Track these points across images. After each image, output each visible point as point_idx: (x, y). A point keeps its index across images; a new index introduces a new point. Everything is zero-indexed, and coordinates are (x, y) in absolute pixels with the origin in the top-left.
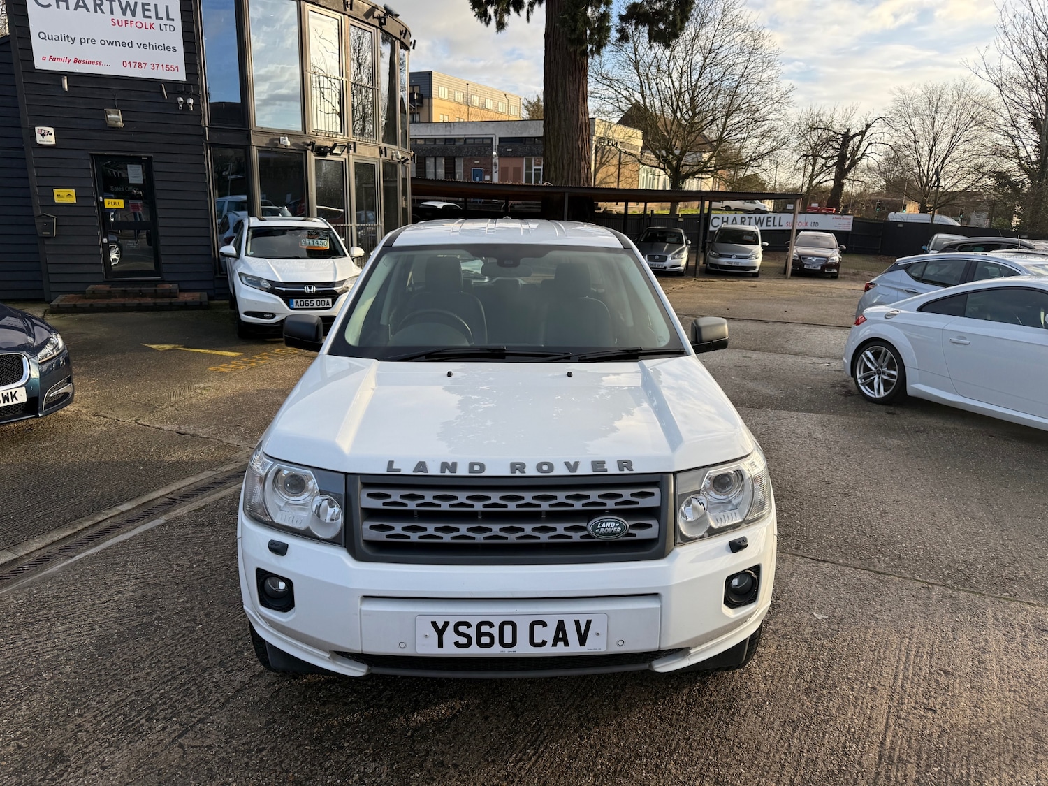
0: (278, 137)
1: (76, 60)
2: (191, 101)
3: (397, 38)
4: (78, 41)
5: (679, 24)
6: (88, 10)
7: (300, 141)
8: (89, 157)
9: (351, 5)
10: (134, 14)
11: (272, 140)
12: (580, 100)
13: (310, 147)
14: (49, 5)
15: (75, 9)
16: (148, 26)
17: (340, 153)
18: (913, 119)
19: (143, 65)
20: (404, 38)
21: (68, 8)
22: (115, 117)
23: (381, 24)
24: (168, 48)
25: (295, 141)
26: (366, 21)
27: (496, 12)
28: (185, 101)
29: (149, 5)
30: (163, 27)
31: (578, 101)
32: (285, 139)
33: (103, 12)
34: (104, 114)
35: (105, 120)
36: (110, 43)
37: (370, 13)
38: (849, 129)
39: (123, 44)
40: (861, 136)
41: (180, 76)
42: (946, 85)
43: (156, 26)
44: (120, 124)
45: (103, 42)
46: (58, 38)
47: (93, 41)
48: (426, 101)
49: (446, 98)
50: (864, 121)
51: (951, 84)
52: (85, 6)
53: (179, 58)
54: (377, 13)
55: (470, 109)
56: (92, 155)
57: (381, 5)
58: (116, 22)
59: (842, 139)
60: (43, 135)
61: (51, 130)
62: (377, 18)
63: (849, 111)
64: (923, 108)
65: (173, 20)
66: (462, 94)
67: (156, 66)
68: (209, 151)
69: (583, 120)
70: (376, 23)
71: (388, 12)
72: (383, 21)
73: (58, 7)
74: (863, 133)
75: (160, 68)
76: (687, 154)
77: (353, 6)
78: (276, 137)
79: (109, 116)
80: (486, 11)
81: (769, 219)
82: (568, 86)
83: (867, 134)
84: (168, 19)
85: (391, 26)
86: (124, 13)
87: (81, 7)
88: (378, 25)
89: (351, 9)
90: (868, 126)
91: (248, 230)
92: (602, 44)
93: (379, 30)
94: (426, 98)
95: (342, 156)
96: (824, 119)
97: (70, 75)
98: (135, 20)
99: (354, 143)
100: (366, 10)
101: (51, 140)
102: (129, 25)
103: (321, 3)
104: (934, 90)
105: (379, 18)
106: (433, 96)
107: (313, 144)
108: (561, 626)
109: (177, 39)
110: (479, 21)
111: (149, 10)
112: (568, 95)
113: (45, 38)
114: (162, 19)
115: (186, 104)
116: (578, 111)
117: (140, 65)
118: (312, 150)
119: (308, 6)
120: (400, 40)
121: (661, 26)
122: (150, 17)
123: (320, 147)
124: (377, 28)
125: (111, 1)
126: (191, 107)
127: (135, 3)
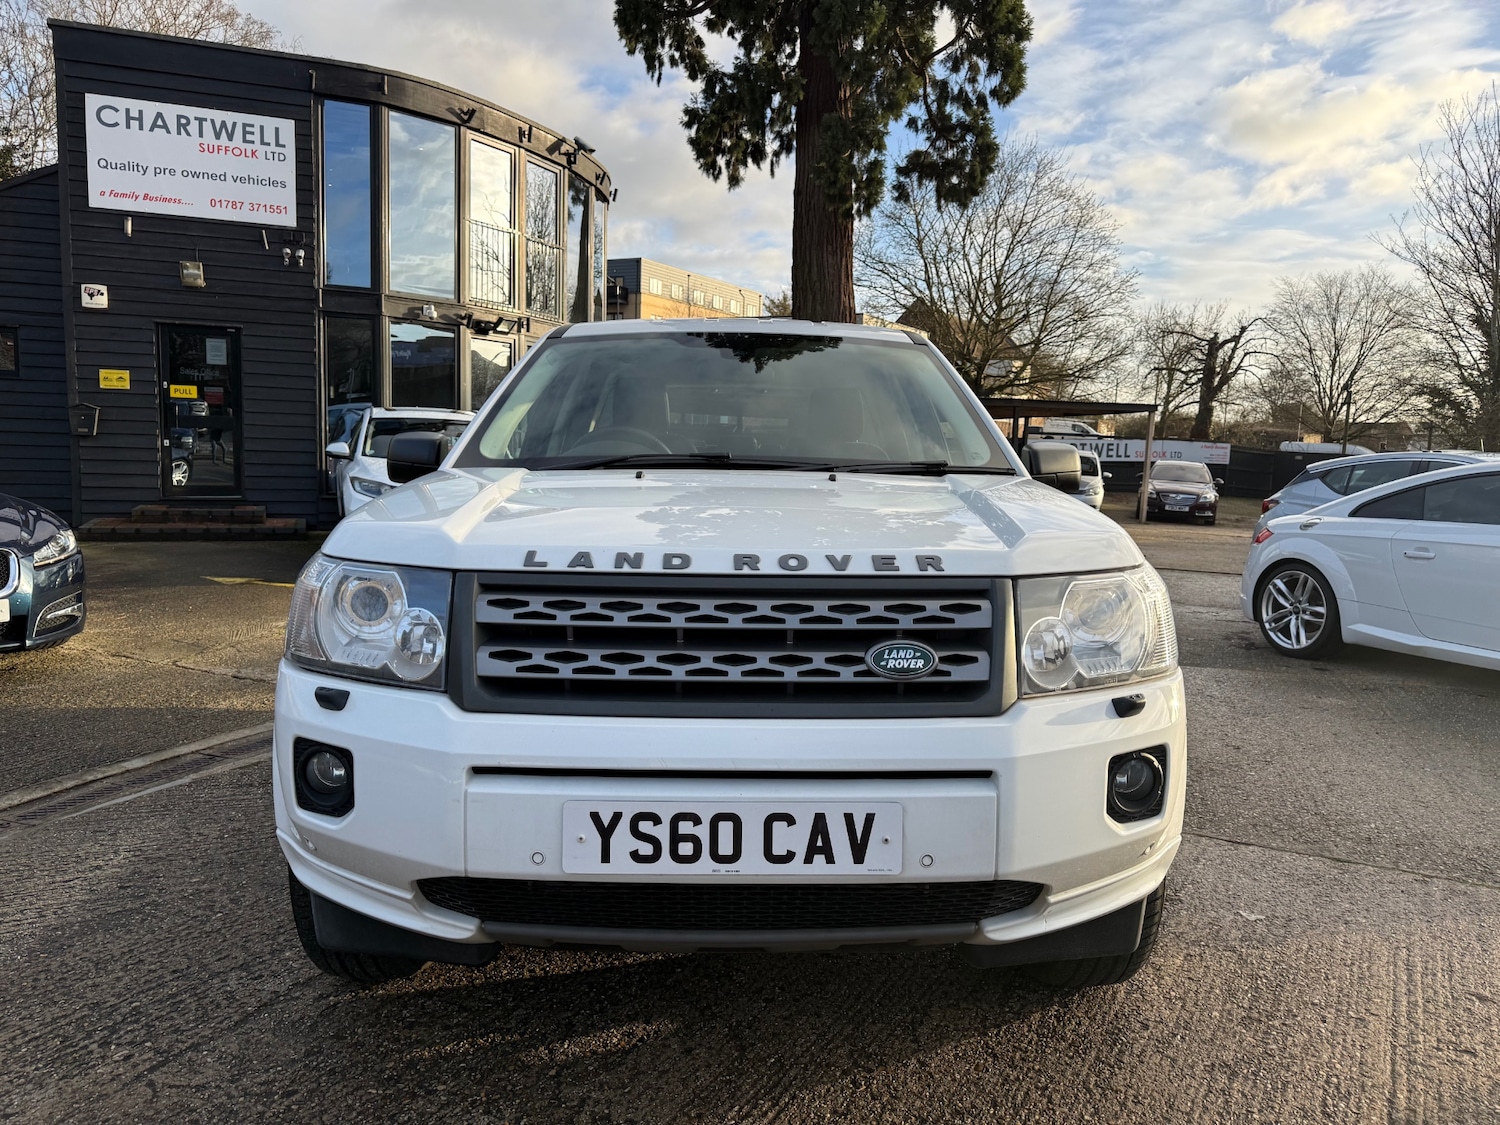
0: (420, 306)
1: (146, 197)
2: (302, 253)
3: (591, 184)
4: (151, 171)
5: (979, 177)
6: (168, 132)
7: (451, 313)
8: (153, 327)
9: (530, 135)
10: (230, 137)
11: (411, 310)
12: (843, 277)
13: (465, 322)
14: (116, 124)
15: (152, 130)
16: (249, 153)
17: (507, 330)
18: (1305, 320)
19: (239, 205)
20: (601, 184)
21: (141, 128)
22: (194, 273)
23: (570, 162)
24: (274, 183)
25: (444, 311)
26: (549, 157)
27: (728, 164)
28: (293, 253)
29: (252, 126)
30: (270, 156)
31: (840, 279)
32: (430, 309)
33: (188, 134)
34: (178, 268)
35: (178, 276)
36: (195, 175)
37: (554, 148)
38: (1216, 334)
39: (213, 177)
40: (1234, 343)
41: (290, 220)
42: (1348, 274)
43: (260, 153)
44: (201, 282)
45: (185, 174)
46: (123, 167)
47: (172, 172)
48: (632, 297)
49: (660, 293)
50: (1236, 322)
51: (1355, 275)
52: (165, 126)
53: (288, 197)
54: (564, 148)
55: (692, 308)
56: (157, 324)
57: (570, 138)
58: (206, 147)
59: (1207, 347)
60: (91, 295)
61: (104, 289)
62: (564, 154)
63: (1215, 310)
64: (1319, 304)
65: (284, 146)
66: (681, 288)
67: (256, 207)
68: (322, 321)
69: (847, 304)
70: (563, 160)
71: (580, 146)
72: (572, 159)
73: (128, 126)
74: (1236, 339)
75: (262, 209)
76: (991, 362)
77: (532, 137)
78: (417, 305)
79: (185, 271)
80: (714, 162)
81: (1111, 447)
82: (825, 259)
83: (1242, 340)
84: (278, 144)
85: (582, 167)
86: (218, 136)
87: (159, 127)
88: (565, 164)
89: (529, 141)
90: (1243, 329)
91: (369, 423)
92: (872, 202)
93: (566, 170)
94: (632, 292)
95: (509, 335)
96: (1181, 321)
97: (137, 217)
98: (231, 145)
99: (528, 319)
100: (549, 144)
101: (102, 302)
102: (222, 152)
103: (488, 131)
104: (1331, 284)
105: (568, 154)
106: (642, 291)
107: (469, 317)
108: (820, 824)
109: (288, 172)
110: (705, 175)
111: (253, 133)
112: (826, 271)
113: (106, 167)
114: (269, 144)
115: (294, 258)
116: (840, 292)
117: (234, 204)
118: (468, 326)
119: (470, 135)
120: (595, 187)
121: (955, 180)
122: (253, 142)
123: (478, 323)
124: (564, 167)
125: (201, 120)
126: (301, 261)
127: (234, 124)
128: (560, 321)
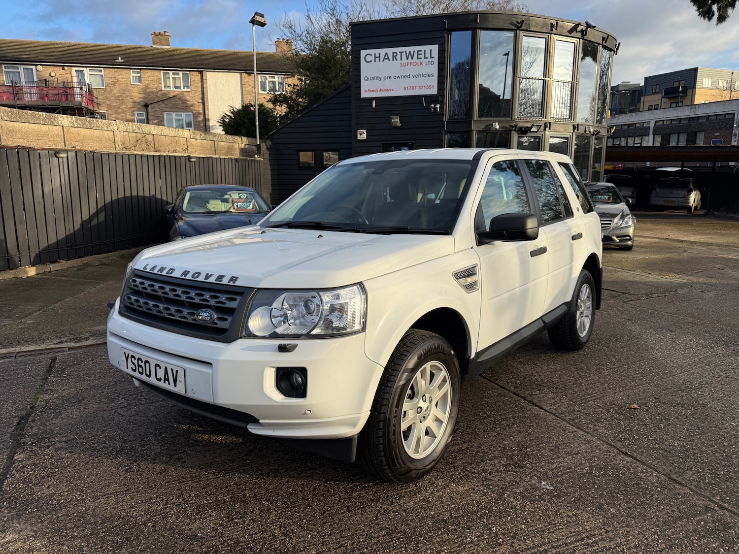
0: (491, 123)
1: (381, 90)
2: (438, 106)
3: (599, 44)
4: (382, 79)
6: (389, 60)
7: (507, 125)
8: (381, 145)
9: (556, 26)
10: (412, 58)
11: (487, 126)
13: (514, 129)
14: (371, 61)
15: (383, 61)
16: (419, 64)
17: (536, 130)
19: (414, 88)
20: (605, 42)
21: (380, 61)
22: (396, 121)
23: (583, 35)
24: (429, 75)
25: (502, 125)
26: (570, 35)
28: (435, 106)
29: (421, 51)
30: (427, 63)
32: (495, 124)
33: (397, 60)
34: (390, 119)
35: (390, 123)
36: (399, 77)
37: (574, 29)
39: (405, 77)
41: (434, 91)
43: (424, 63)
44: (399, 124)
45: (395, 77)
46: (373, 79)
47: (390, 78)
48: (689, 92)
49: (710, 86)
52: (388, 58)
53: (434, 81)
54: (579, 29)
55: (733, 93)
56: (383, 144)
57: (583, 23)
58: (403, 64)
60: (361, 134)
61: (365, 131)
62: (579, 32)
65: (433, 57)
66: (725, 82)
67: (421, 87)
68: (446, 136)
70: (579, 35)
71: (588, 25)
72: (584, 33)
73: (375, 61)
75: (424, 88)
77: (558, 27)
79: (393, 120)
84: (431, 57)
85: (591, 36)
86: (407, 58)
87: (386, 59)
88: (580, 37)
89: (556, 29)
93: (581, 40)
94: (690, 89)
95: (538, 133)
97: (377, 99)
98: (413, 61)
99: (550, 123)
100: (570, 28)
101: (364, 137)
102: (409, 65)
103: (533, 29)
105: (582, 31)
106: (697, 87)
107: (515, 126)
109: (434, 69)
110: (702, 18)
111: (421, 54)
113: (367, 80)
114: (427, 58)
115: (435, 109)
117: (413, 87)
118: (515, 130)
119: (521, 33)
120: (602, 45)
122: (421, 58)
123: (521, 128)
124: (580, 39)
125: (401, 53)
126: (438, 109)
127: (414, 51)
128: (572, 121)
